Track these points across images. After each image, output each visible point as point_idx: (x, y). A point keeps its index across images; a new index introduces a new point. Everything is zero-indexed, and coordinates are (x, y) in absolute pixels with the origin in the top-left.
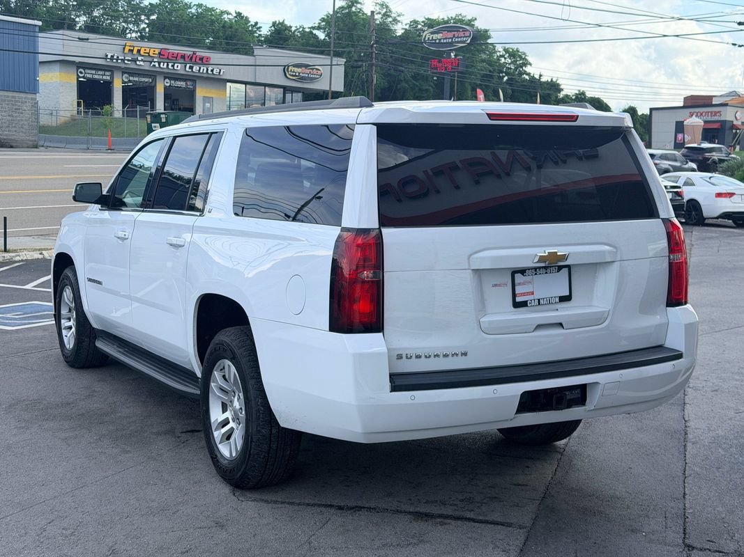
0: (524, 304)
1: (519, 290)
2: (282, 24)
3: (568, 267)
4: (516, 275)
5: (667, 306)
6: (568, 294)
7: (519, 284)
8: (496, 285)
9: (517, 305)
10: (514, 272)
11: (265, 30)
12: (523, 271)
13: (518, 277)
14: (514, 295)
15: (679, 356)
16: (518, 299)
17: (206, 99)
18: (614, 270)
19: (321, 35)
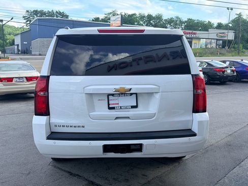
0: (113, 108)
1: (110, 102)
2: (220, 23)
3: (136, 94)
4: (109, 96)
5: (193, 112)
6: (136, 105)
7: (111, 100)
8: (99, 100)
9: (110, 108)
10: (109, 95)
11: (215, 25)
12: (113, 95)
13: (111, 97)
14: (109, 104)
15: (195, 135)
16: (110, 106)
17: (195, 43)
18: (157, 96)
19: (230, 25)
